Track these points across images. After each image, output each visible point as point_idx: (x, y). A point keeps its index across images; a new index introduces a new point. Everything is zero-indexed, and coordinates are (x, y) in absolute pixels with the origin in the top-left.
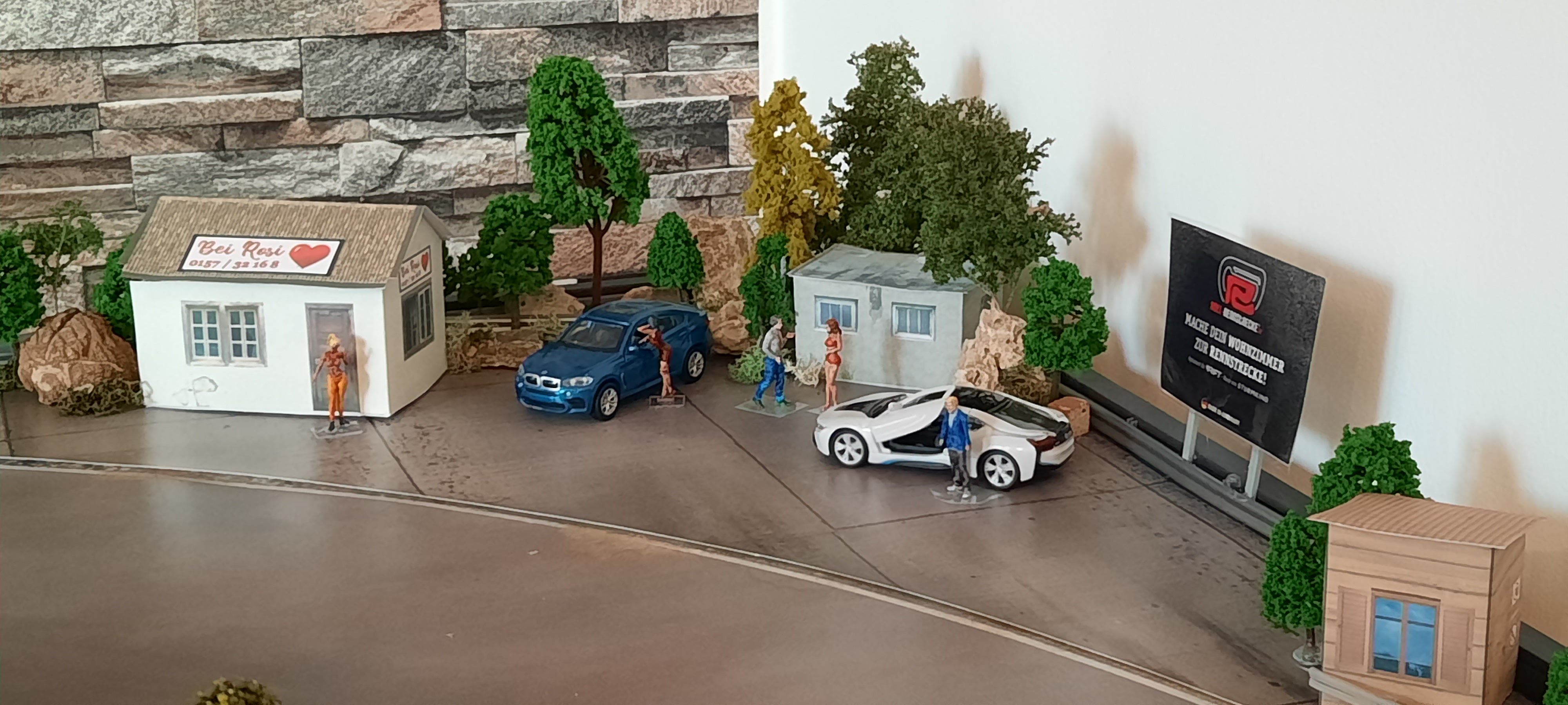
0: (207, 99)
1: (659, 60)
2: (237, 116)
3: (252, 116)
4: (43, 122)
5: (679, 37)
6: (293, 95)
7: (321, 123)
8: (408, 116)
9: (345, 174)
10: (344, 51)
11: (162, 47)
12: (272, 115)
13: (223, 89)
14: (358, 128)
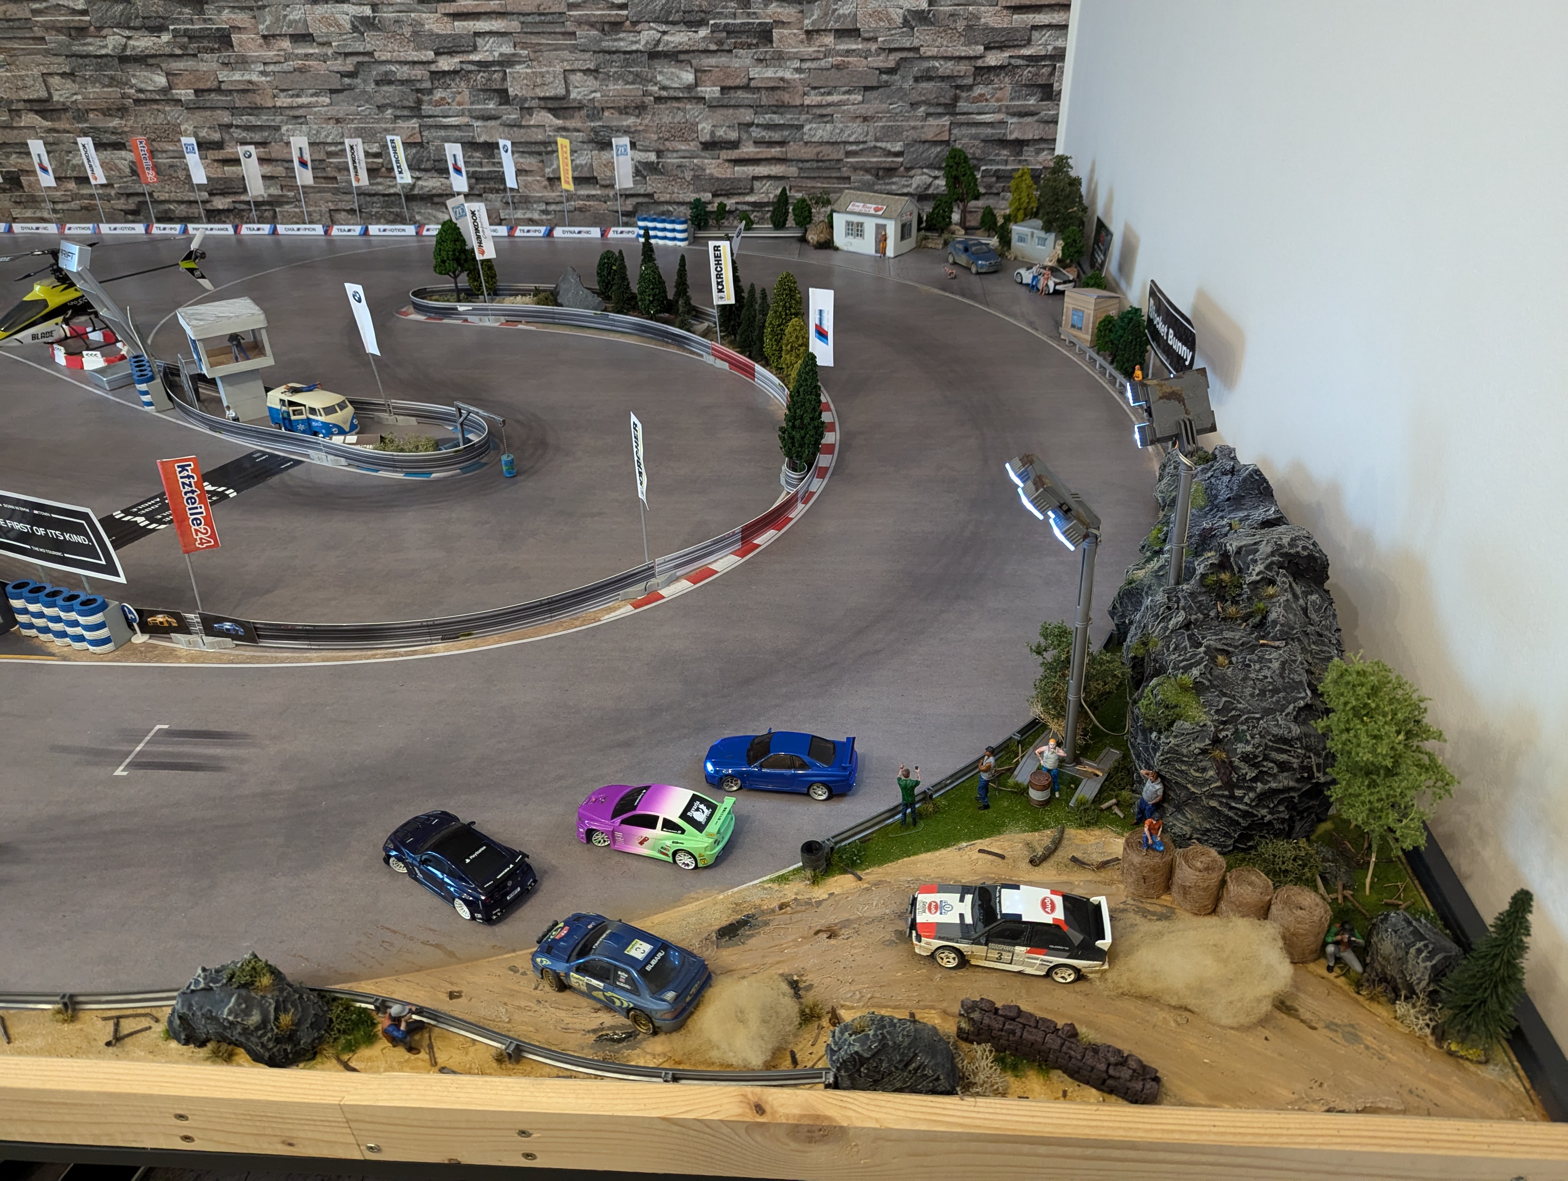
0: (875, 160)
1: (1020, 153)
2: (883, 165)
3: (888, 166)
4: (827, 164)
5: (1027, 145)
6: (900, 159)
7: (908, 169)
8: (935, 168)
9: (914, 186)
10: (917, 146)
11: (864, 142)
12: (893, 166)
13: (880, 156)
14: (919, 171)
